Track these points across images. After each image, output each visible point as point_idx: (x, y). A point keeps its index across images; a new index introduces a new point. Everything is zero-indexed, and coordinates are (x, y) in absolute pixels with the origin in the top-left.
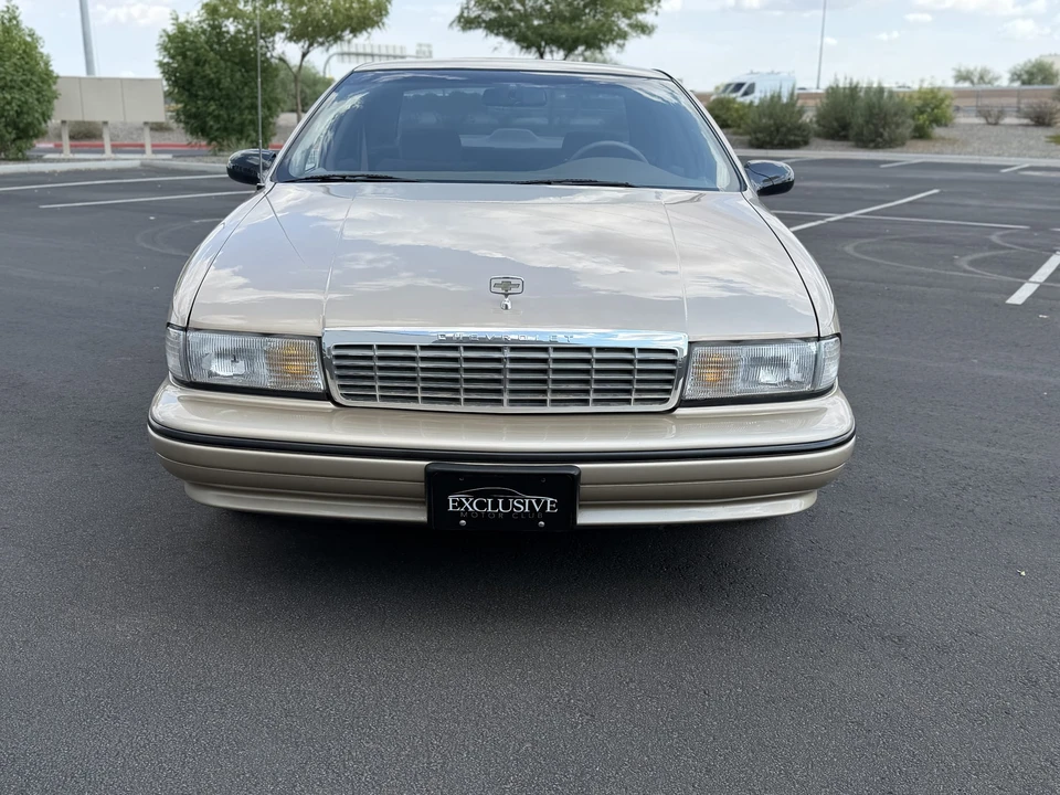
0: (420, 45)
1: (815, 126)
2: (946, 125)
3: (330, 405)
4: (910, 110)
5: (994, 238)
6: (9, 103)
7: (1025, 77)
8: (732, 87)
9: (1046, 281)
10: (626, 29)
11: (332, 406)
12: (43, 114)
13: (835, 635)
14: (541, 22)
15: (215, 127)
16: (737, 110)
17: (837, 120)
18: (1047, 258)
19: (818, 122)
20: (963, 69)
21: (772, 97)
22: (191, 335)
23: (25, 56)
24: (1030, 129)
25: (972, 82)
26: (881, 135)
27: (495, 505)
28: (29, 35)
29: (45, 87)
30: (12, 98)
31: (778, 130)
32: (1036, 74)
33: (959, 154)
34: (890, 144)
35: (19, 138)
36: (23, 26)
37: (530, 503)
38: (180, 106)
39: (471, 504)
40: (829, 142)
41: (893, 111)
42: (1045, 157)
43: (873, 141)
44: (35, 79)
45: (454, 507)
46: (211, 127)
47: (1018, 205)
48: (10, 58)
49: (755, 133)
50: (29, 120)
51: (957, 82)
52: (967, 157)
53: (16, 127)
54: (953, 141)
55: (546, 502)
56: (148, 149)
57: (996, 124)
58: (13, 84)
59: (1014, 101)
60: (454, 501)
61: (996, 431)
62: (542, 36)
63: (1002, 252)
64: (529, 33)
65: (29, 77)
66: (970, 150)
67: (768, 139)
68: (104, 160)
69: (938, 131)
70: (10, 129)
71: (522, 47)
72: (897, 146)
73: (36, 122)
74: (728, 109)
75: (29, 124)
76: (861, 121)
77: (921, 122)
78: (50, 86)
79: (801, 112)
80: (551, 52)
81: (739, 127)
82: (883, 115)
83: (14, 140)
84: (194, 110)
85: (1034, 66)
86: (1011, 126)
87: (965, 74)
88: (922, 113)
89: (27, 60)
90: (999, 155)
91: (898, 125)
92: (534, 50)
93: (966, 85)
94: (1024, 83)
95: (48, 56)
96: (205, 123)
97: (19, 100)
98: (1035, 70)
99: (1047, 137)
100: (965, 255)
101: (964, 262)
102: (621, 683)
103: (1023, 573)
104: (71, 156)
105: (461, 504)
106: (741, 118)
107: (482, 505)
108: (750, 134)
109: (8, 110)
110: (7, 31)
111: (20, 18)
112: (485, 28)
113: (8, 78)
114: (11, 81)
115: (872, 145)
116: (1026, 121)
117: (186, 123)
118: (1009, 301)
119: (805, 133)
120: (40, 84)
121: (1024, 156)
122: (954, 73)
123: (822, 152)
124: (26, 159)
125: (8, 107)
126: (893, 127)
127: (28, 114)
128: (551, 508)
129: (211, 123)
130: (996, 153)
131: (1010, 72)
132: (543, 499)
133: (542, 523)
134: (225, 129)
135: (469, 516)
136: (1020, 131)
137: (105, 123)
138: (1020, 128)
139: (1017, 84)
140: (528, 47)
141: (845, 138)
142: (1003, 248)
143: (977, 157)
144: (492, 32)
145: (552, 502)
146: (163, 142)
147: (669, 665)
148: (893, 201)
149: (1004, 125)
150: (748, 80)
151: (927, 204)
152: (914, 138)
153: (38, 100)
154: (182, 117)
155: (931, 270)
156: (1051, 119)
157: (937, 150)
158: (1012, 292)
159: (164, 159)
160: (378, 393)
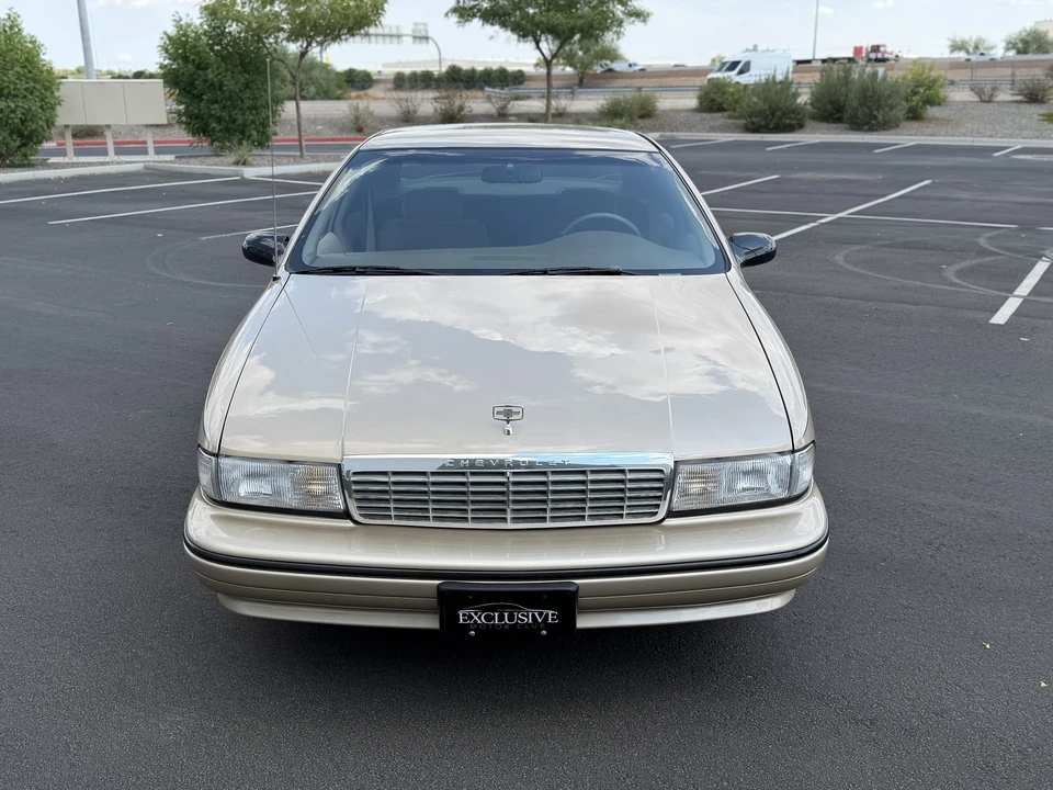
0: (416, 24)
1: (809, 107)
2: (939, 104)
3: (349, 524)
4: (903, 92)
5: (983, 242)
6: (13, 111)
7: (1020, 45)
8: (728, 65)
9: (1030, 294)
10: (621, 16)
11: (351, 524)
12: (47, 121)
13: (813, 720)
14: (537, 10)
15: (218, 129)
16: (732, 94)
17: (831, 102)
18: (1033, 265)
19: (812, 104)
20: (958, 39)
21: (767, 80)
22: (222, 461)
23: (27, 64)
24: (1024, 106)
25: (968, 52)
26: (875, 118)
27: (501, 618)
28: (31, 42)
29: (48, 94)
30: (17, 106)
31: (773, 114)
32: (1030, 44)
33: (953, 135)
34: (884, 126)
35: (24, 145)
36: (24, 33)
37: (533, 615)
38: (182, 107)
39: (479, 618)
40: (824, 125)
41: (887, 92)
42: (1038, 137)
43: (868, 123)
44: (38, 86)
45: (464, 620)
46: (214, 128)
47: (1008, 197)
48: (13, 67)
49: (750, 117)
50: (34, 127)
51: (952, 52)
52: (961, 138)
53: (21, 135)
54: (946, 121)
55: (547, 614)
56: (151, 150)
57: (989, 101)
58: (17, 92)
59: (1008, 71)
60: (464, 615)
61: (972, 480)
62: (537, 26)
63: (989, 259)
64: (524, 22)
65: (32, 84)
66: (963, 130)
67: (763, 123)
68: (108, 163)
69: (932, 111)
70: (15, 137)
71: (519, 36)
72: (892, 127)
73: (40, 129)
74: (724, 93)
75: (33, 131)
76: (855, 103)
77: (914, 103)
78: (53, 93)
79: (796, 95)
80: (547, 40)
81: (734, 110)
82: (876, 97)
83: (19, 147)
84: (196, 111)
85: (1028, 35)
86: (1004, 102)
87: (959, 43)
88: (915, 93)
89: (30, 68)
90: (991, 136)
91: (892, 108)
92: (530, 38)
93: (962, 55)
94: (1019, 52)
95: (50, 63)
96: (207, 124)
97: (23, 108)
98: (1029, 38)
99: (1040, 115)
100: (952, 264)
101: (950, 272)
102: (618, 779)
103: (988, 646)
104: (75, 160)
105: (470, 617)
106: (737, 101)
107: (489, 618)
108: (745, 118)
109: (12, 118)
110: (9, 39)
111: (22, 26)
112: (480, 17)
113: (12, 87)
114: (15, 89)
115: (866, 127)
116: (1019, 98)
117: (188, 124)
118: (992, 321)
119: (799, 117)
120: (43, 91)
121: (1017, 136)
122: (949, 43)
123: (817, 135)
124: (31, 166)
125: (12, 115)
126: (887, 109)
127: (31, 120)
128: (553, 619)
129: (214, 125)
130: (988, 134)
131: (1006, 40)
132: (545, 612)
133: (544, 632)
134: (227, 130)
135: (478, 627)
136: (1013, 109)
137: (108, 126)
138: (1014, 105)
139: (1012, 53)
140: (524, 36)
141: (839, 120)
142: (991, 254)
143: (971, 139)
144: (488, 22)
145: (553, 615)
146: (165, 139)
147: (662, 758)
148: (884, 196)
149: (998, 102)
150: (743, 58)
151: (918, 198)
152: (908, 119)
153: (41, 107)
154: (184, 118)
155: (918, 284)
156: (1043, 97)
157: (930, 131)
158: (995, 310)
159: (167, 161)
160: (393, 513)
